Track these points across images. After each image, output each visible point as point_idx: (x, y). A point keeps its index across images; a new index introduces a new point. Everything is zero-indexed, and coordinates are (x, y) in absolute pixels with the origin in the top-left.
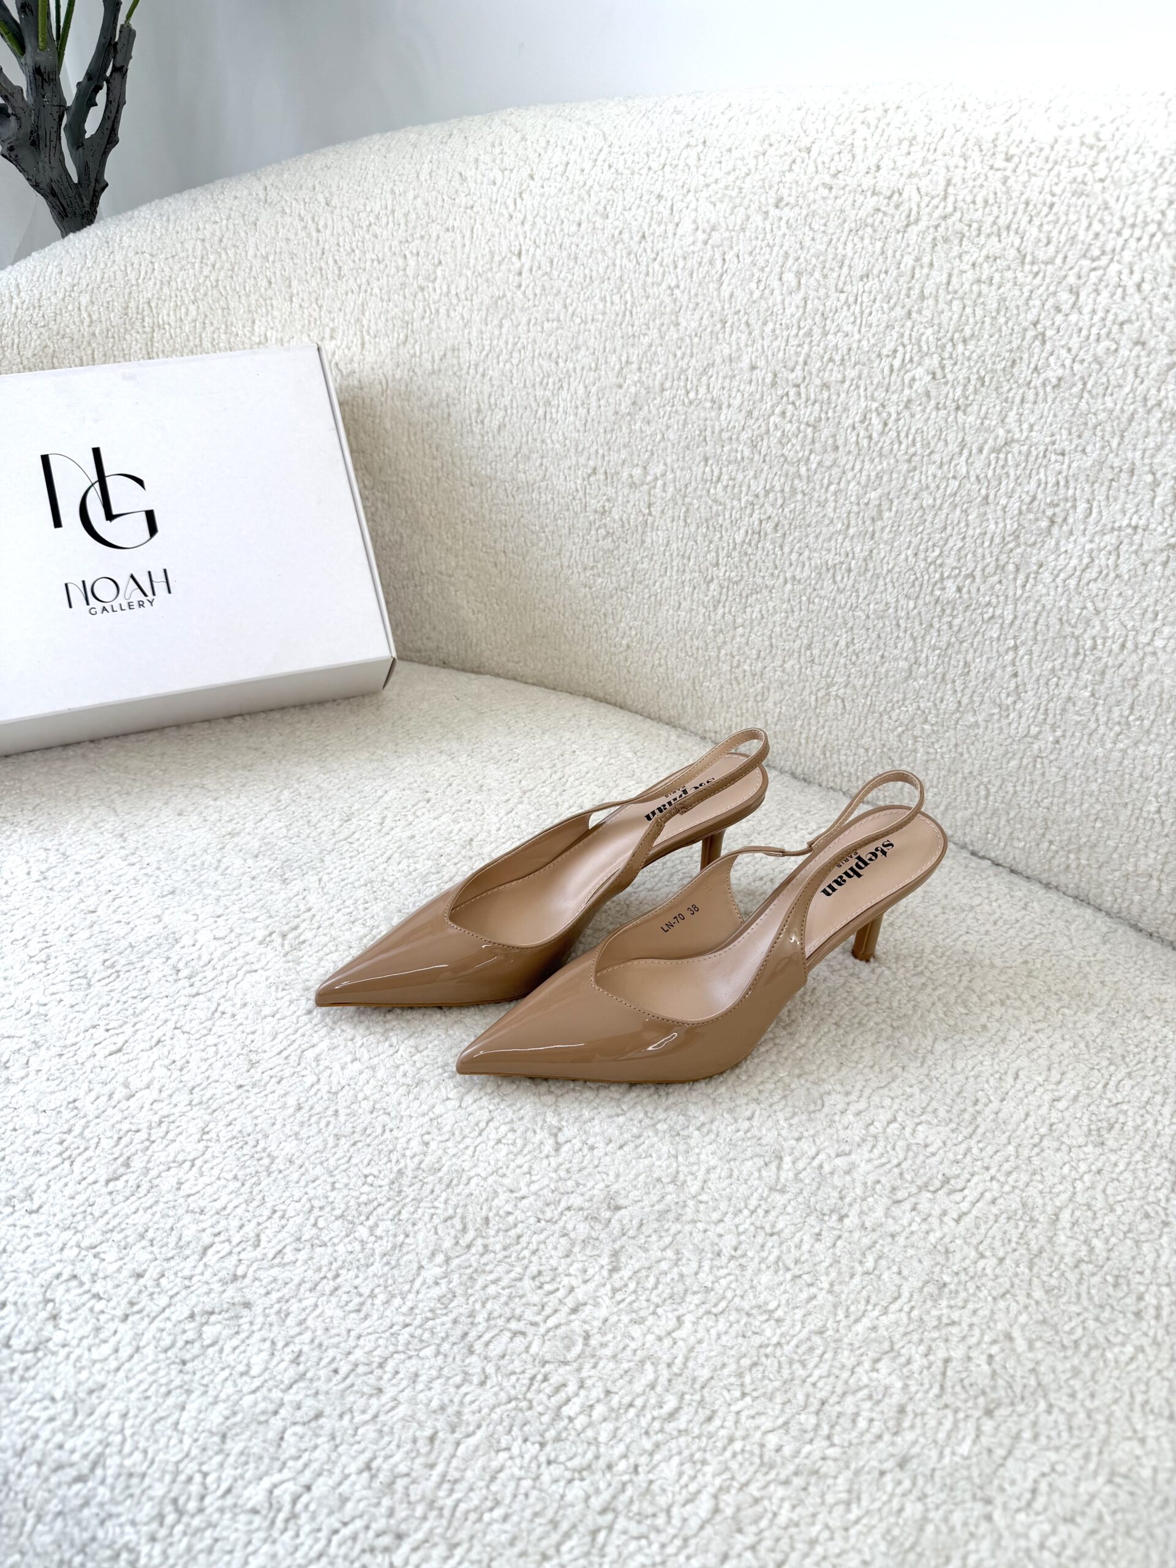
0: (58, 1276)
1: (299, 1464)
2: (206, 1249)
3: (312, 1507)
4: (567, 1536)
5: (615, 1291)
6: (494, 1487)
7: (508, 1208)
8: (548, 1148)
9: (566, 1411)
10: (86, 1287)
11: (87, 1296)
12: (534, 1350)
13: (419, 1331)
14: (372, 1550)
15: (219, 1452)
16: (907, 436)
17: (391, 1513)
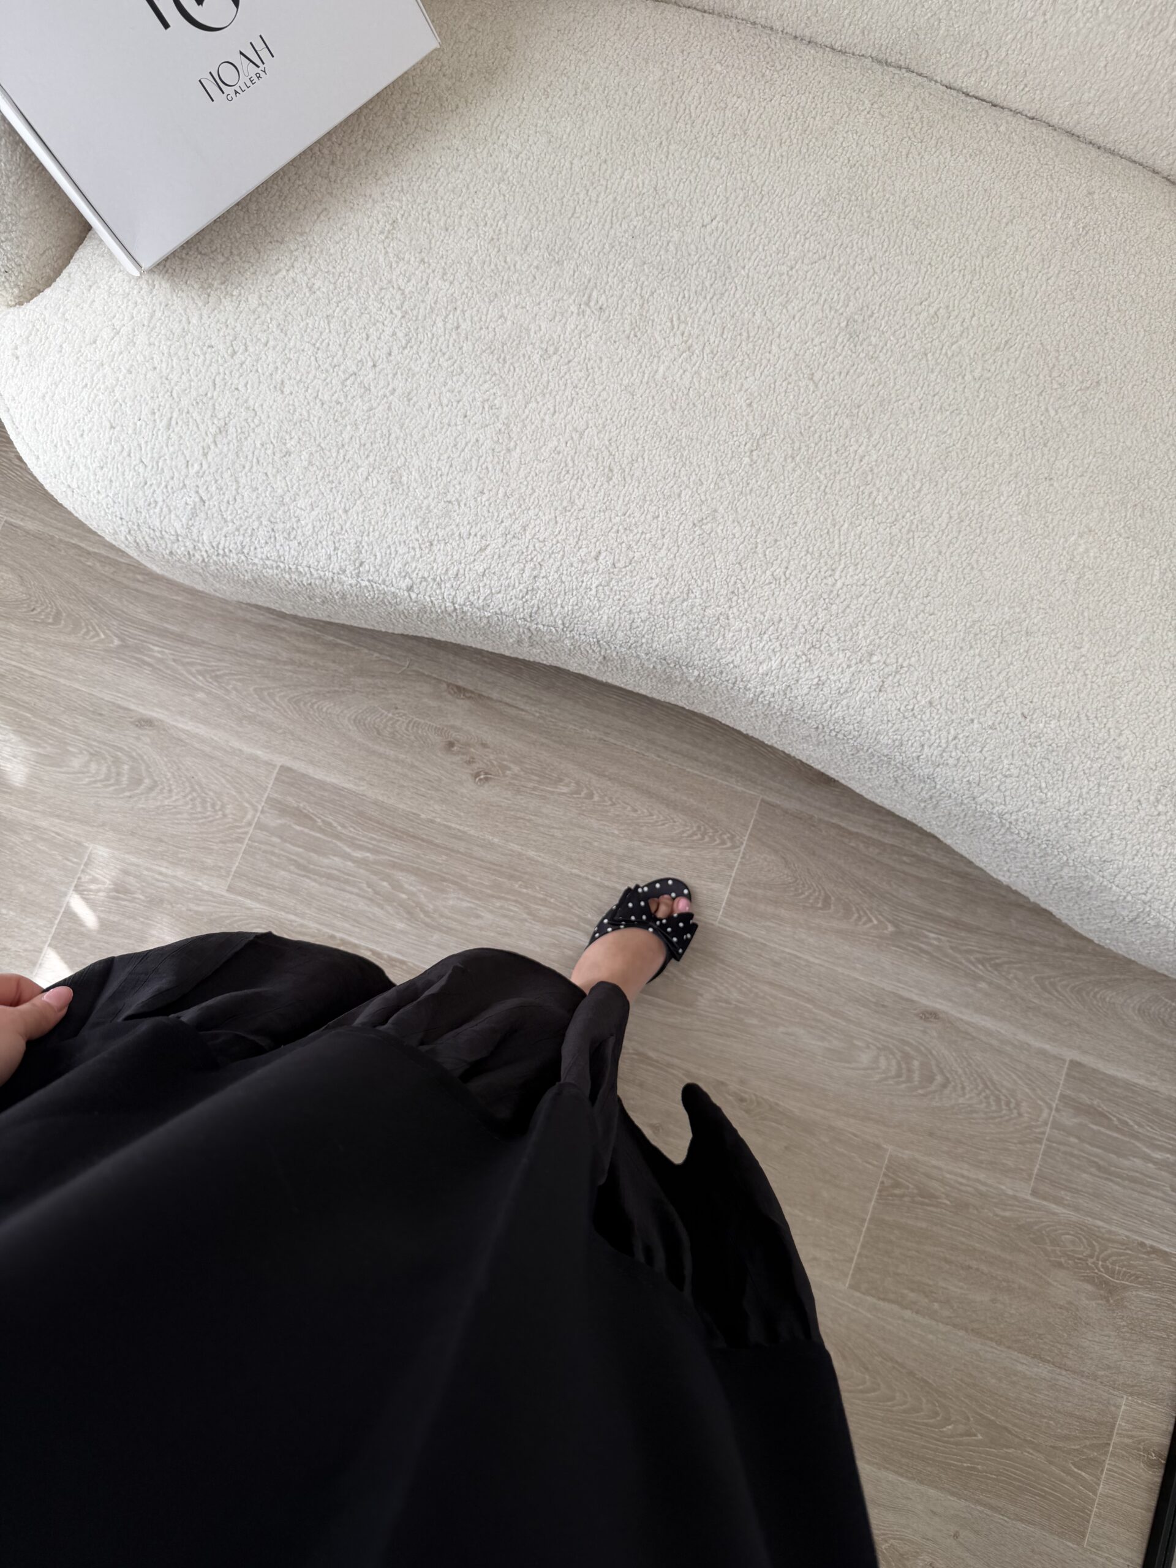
0: (618, 531)
1: (779, 561)
2: (679, 496)
3: (793, 573)
4: (898, 546)
5: (875, 446)
6: (862, 540)
7: (808, 424)
8: (811, 387)
9: (876, 502)
10: (636, 531)
11: (639, 535)
12: (852, 483)
13: (799, 494)
14: (825, 577)
15: (742, 569)
17: (826, 563)
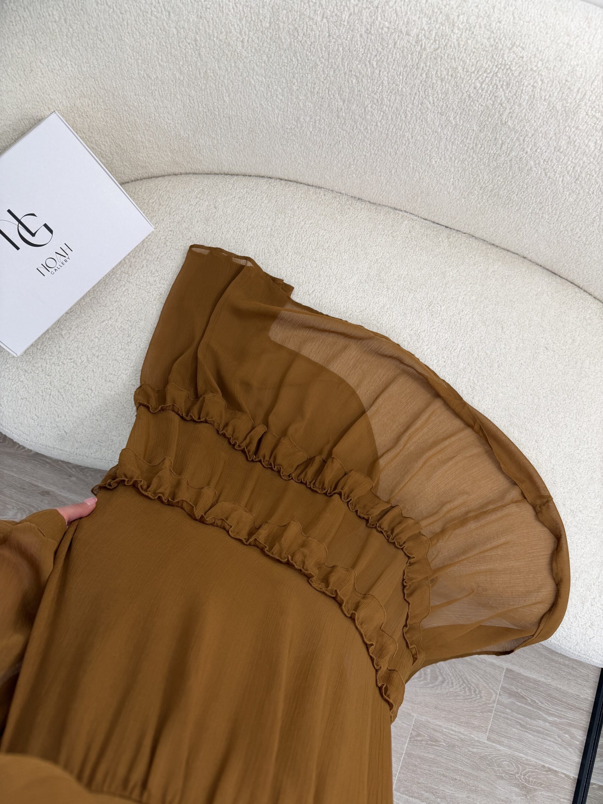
16: (419, 118)
